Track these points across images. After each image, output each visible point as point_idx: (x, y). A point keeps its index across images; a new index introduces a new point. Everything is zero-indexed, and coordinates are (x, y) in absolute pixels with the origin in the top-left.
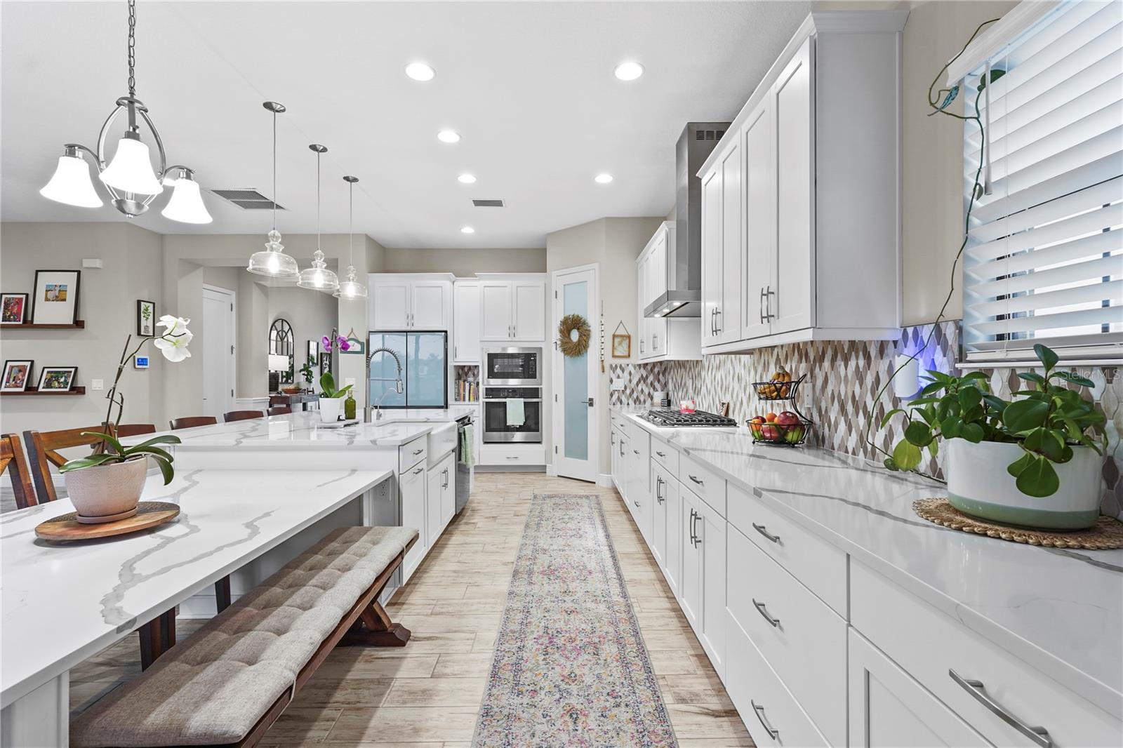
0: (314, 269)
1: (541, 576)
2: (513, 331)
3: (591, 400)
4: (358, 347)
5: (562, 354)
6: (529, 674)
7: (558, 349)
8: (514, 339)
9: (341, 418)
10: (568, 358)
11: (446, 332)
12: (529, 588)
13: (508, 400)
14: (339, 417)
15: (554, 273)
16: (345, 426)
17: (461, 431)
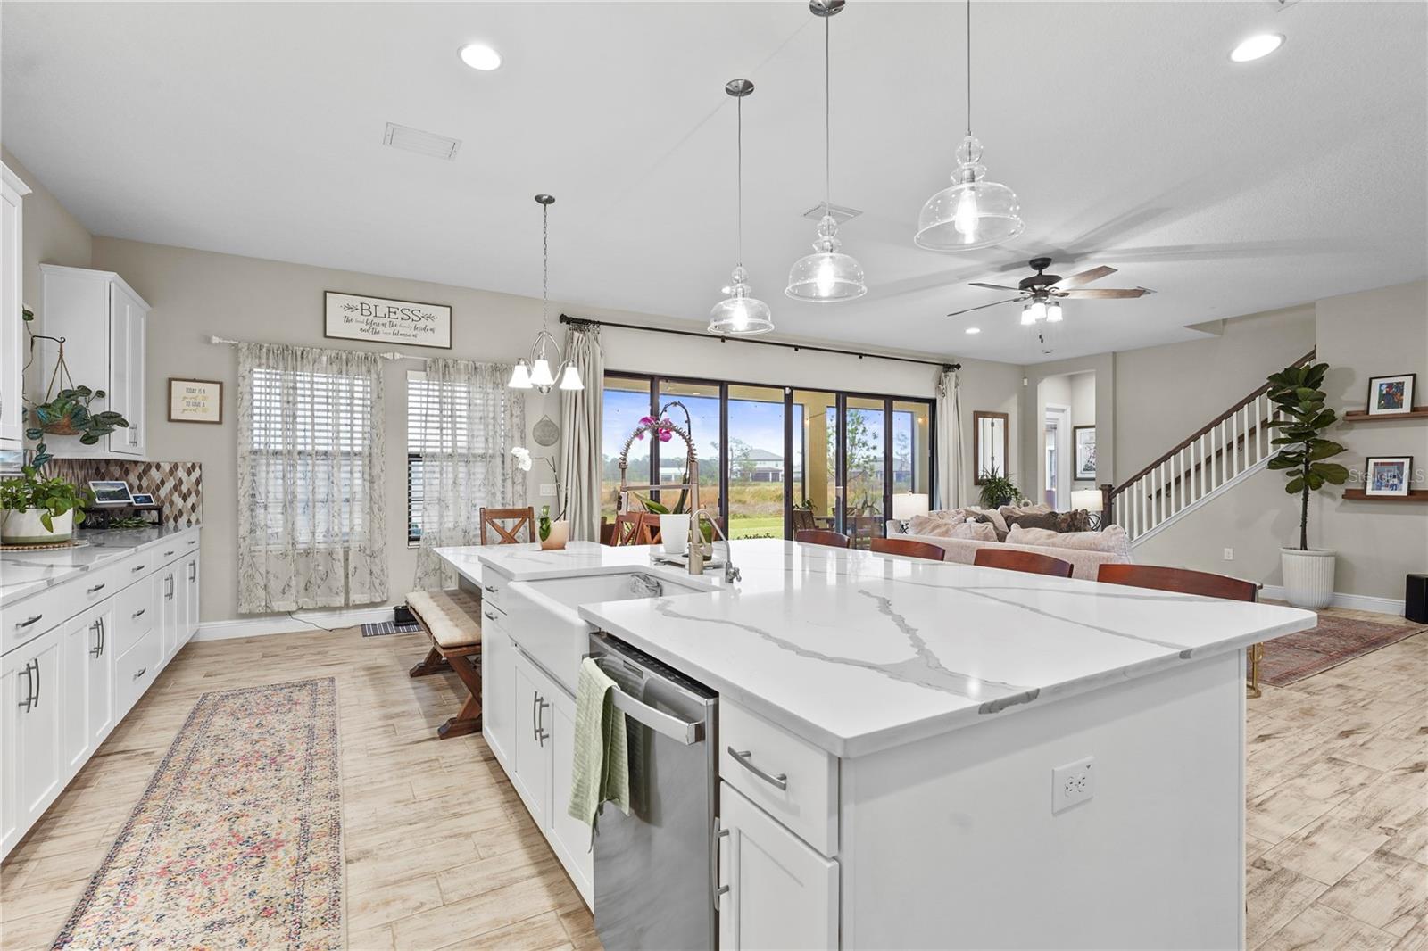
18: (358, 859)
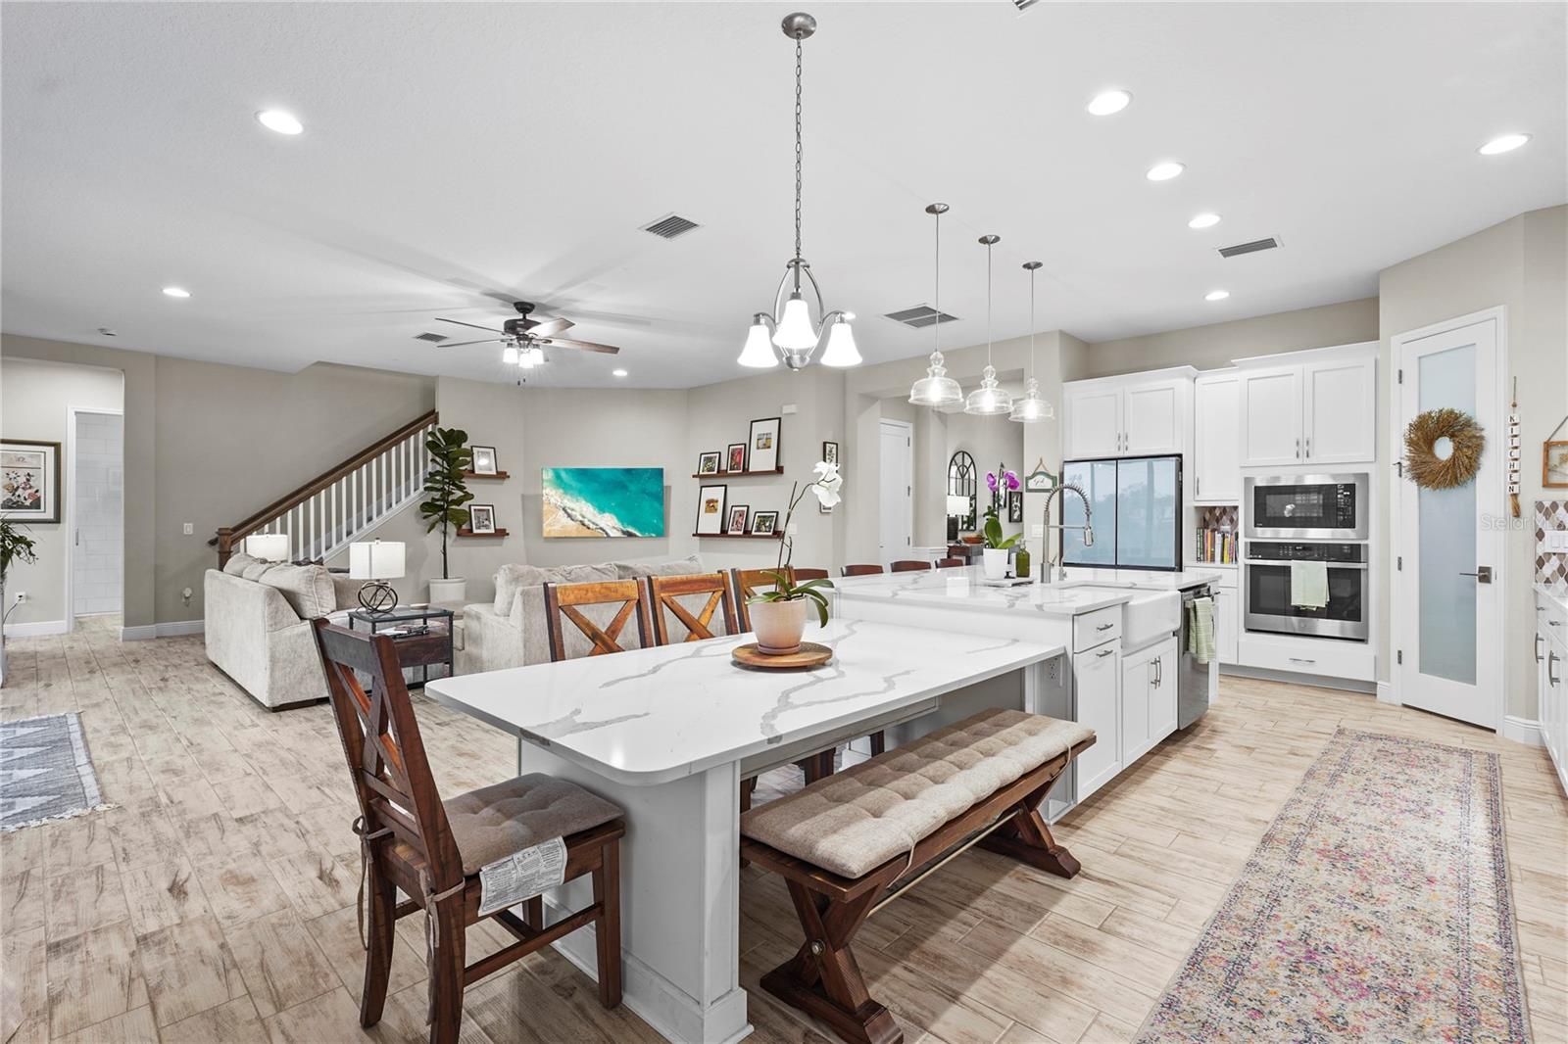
0: (983, 390)
1: (1317, 856)
2: (1306, 448)
3: (1482, 569)
4: (1048, 484)
5: (1414, 485)
6: (1254, 985)
7: (1403, 475)
8: (1307, 461)
9: (1010, 574)
10: (1427, 491)
11: (1180, 456)
12: (1290, 867)
13: (1293, 564)
14: (1008, 573)
15: (1396, 340)
16: (1014, 585)
17: (1189, 605)
18: (1259, 820)
